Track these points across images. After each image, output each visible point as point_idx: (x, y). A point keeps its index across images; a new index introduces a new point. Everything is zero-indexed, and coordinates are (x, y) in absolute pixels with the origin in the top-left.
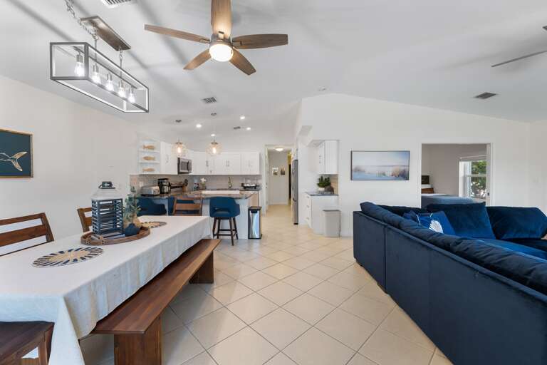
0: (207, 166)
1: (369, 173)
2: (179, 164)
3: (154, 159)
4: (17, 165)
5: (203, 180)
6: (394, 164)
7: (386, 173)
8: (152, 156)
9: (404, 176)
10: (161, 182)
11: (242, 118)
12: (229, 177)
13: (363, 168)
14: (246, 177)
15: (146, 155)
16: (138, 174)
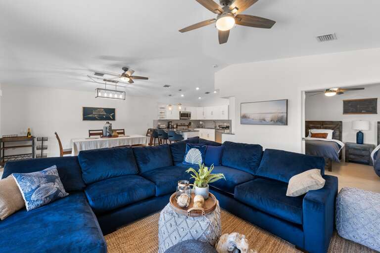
0: (203, 115)
1: (253, 119)
2: (180, 114)
3: (164, 113)
4: (111, 117)
5: (201, 123)
6: (273, 111)
7: (266, 119)
8: (163, 111)
9: (283, 121)
10: (169, 123)
11: (198, 89)
12: (215, 121)
13: (248, 115)
14: (223, 121)
15: (161, 111)
16: (157, 119)
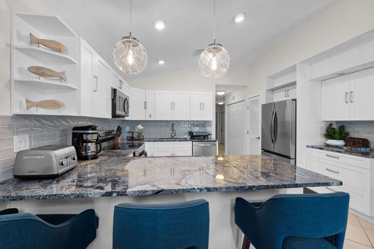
0: (145, 108)
2: (113, 100)
3: (61, 77)
5: (140, 127)
10: (79, 134)
12: (173, 124)
15: (38, 62)
16: (10, 114)
